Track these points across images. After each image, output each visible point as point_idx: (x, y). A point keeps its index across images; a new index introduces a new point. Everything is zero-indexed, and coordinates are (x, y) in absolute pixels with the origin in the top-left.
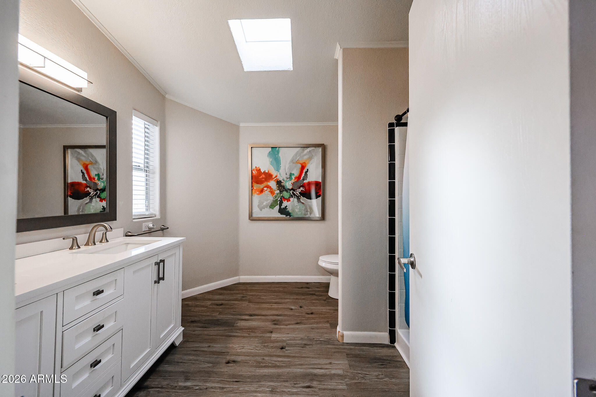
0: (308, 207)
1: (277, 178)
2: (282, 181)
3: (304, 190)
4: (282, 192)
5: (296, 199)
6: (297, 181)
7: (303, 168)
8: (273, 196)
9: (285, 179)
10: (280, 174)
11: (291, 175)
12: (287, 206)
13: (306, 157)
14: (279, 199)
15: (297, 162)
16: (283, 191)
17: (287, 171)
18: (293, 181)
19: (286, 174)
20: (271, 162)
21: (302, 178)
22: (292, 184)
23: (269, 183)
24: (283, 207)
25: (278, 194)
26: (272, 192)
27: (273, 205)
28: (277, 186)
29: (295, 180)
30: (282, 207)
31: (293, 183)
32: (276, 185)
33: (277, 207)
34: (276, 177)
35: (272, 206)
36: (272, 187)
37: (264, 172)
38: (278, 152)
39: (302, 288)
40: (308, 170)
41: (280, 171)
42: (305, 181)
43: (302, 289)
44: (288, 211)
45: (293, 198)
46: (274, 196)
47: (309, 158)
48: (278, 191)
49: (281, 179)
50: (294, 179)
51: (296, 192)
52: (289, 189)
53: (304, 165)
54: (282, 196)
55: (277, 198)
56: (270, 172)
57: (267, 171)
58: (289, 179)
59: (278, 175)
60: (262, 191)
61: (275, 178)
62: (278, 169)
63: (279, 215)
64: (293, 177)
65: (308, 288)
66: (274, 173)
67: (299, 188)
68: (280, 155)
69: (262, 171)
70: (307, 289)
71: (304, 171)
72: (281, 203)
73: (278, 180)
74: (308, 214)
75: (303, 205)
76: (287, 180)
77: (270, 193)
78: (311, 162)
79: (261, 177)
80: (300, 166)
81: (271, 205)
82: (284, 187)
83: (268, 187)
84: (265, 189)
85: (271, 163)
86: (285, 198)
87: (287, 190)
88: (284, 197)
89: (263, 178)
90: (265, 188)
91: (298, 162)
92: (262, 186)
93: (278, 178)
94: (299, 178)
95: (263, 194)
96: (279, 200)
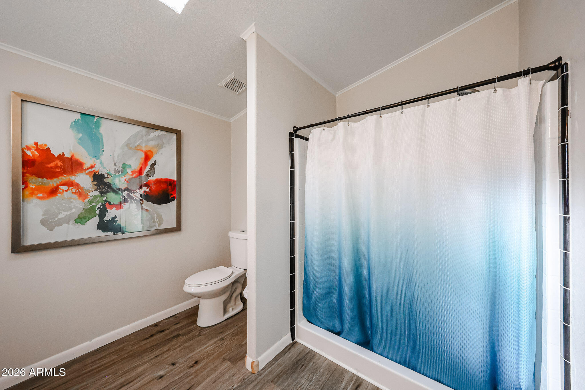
0: (156, 215)
1: (93, 169)
2: (106, 175)
3: (148, 190)
4: (106, 193)
5: (135, 205)
6: (135, 177)
7: (147, 158)
8: (84, 201)
9: (113, 172)
10: (101, 163)
11: (124, 166)
12: (116, 217)
13: (152, 143)
14: (99, 206)
15: (137, 148)
16: (108, 192)
17: (116, 159)
18: (128, 177)
19: (115, 165)
20: (80, 139)
21: (145, 173)
22: (126, 182)
23: (73, 178)
24: (108, 217)
25: (95, 197)
26: (81, 193)
27: (85, 218)
28: (95, 183)
29: (132, 175)
30: (105, 219)
31: (129, 179)
32: (92, 181)
33: (96, 220)
34: (92, 167)
35: (81, 219)
36: (82, 185)
37: (61, 157)
38: (98, 126)
39: (152, 336)
40: (155, 162)
41: (103, 158)
42: (151, 178)
44: (120, 225)
45: (128, 202)
46: (86, 200)
47: (158, 144)
48: (97, 193)
49: (103, 171)
50: (131, 173)
51: (135, 193)
52: (120, 189)
53: (149, 153)
54: (106, 201)
55: (93, 204)
56: (76, 157)
57: (68, 155)
58: (120, 173)
59: (98, 164)
60: (54, 192)
61: (90, 170)
62: (97, 153)
63: (100, 233)
64: (129, 171)
65: (163, 331)
66: (87, 160)
67: (141, 187)
68: (102, 130)
69: (55, 152)
70: (163, 334)
71: (150, 163)
72: (103, 212)
73: (97, 174)
74: (155, 226)
75: (147, 213)
76: (117, 174)
77: (75, 196)
78: (161, 152)
79: (52, 164)
80: (143, 156)
81: (79, 217)
82: (109, 186)
83: (70, 184)
84: (65, 188)
85: (81, 141)
86: (112, 203)
87: (116, 191)
88: (110, 203)
89: (57, 167)
90: (63, 185)
91: (139, 148)
92: (53, 183)
93: (96, 169)
94: (140, 172)
95: (57, 197)
96: (98, 208)
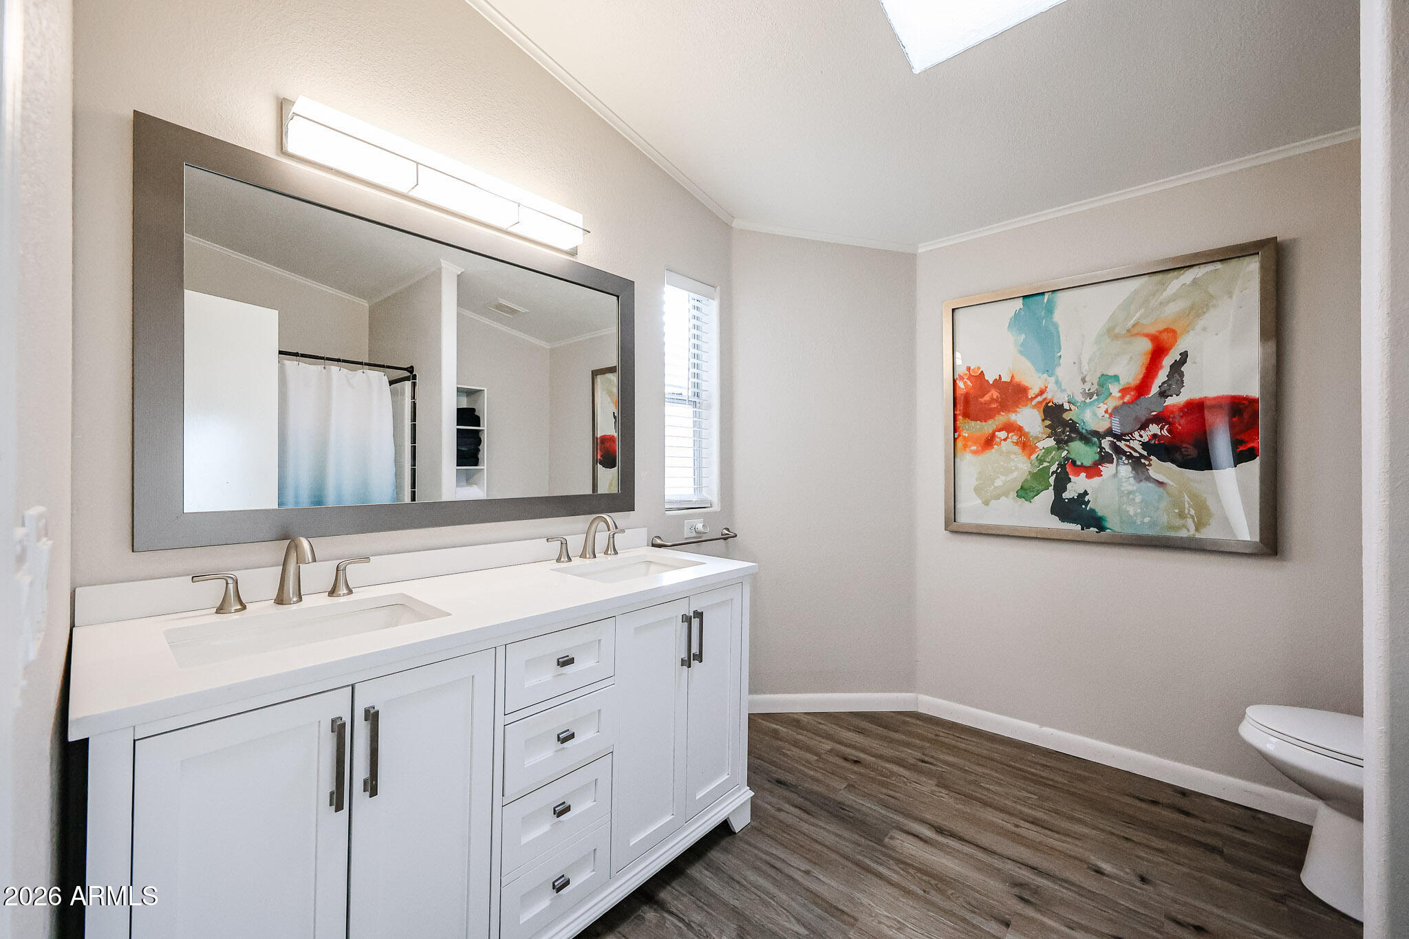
0: (1187, 498)
1: (1044, 396)
2: (1066, 406)
3: (1165, 432)
4: (1066, 442)
5: (1129, 468)
6: (1132, 402)
7: (1158, 352)
8: (1030, 458)
9: (1079, 398)
10: (1057, 382)
11: (1104, 380)
12: (1086, 493)
13: (1173, 309)
14: (1054, 468)
15: (1132, 333)
16: (1071, 439)
17: (1085, 367)
18: (1111, 404)
19: (1084, 381)
20: (1022, 345)
21: (1155, 389)
22: (1107, 416)
23: (1013, 417)
24: (1070, 493)
25: (1048, 451)
26: (1026, 445)
27: (1031, 489)
28: (1047, 423)
29: (1122, 397)
30: (1066, 495)
31: (1116, 409)
32: (1043, 420)
33: (1048, 496)
34: (1042, 392)
35: (1026, 492)
36: (1026, 429)
37: (998, 383)
38: (1050, 310)
39: (1155, 803)
40: (1184, 356)
41: (1060, 371)
42: (1170, 401)
43: (1153, 809)
44: (1093, 511)
45: (1112, 462)
46: (1034, 457)
47: (1192, 308)
48: (1051, 442)
49: (1060, 399)
50: (1120, 394)
51: (1128, 441)
52: (1096, 434)
53: (1164, 336)
54: (1067, 459)
55: (1045, 464)
56: (1017, 379)
57: (1006, 378)
58: (1095, 397)
59: (1052, 386)
60: (989, 442)
61: (1039, 399)
62: (1049, 364)
63: (1054, 523)
64: (1115, 390)
65: (1187, 814)
66: (1033, 381)
67: (1144, 426)
68: (1058, 316)
69: (990, 377)
70: (1182, 818)
71: (1167, 362)
72: (1062, 482)
73: (1050, 405)
74: (1184, 526)
75: (1161, 490)
76: (1088, 400)
77: (1017, 449)
78: (1201, 323)
79: (987, 398)
80: (1146, 346)
81: (1022, 488)
82: (1073, 426)
83: (1009, 427)
84: (1002, 434)
85: (1024, 350)
86: (1079, 463)
87: (1088, 437)
88: (1074, 462)
89: (992, 400)
90: (1000, 430)
91: (1135, 331)
92: (988, 427)
93: (1048, 395)
94: (1142, 388)
95: (993, 451)
96: (1053, 473)
